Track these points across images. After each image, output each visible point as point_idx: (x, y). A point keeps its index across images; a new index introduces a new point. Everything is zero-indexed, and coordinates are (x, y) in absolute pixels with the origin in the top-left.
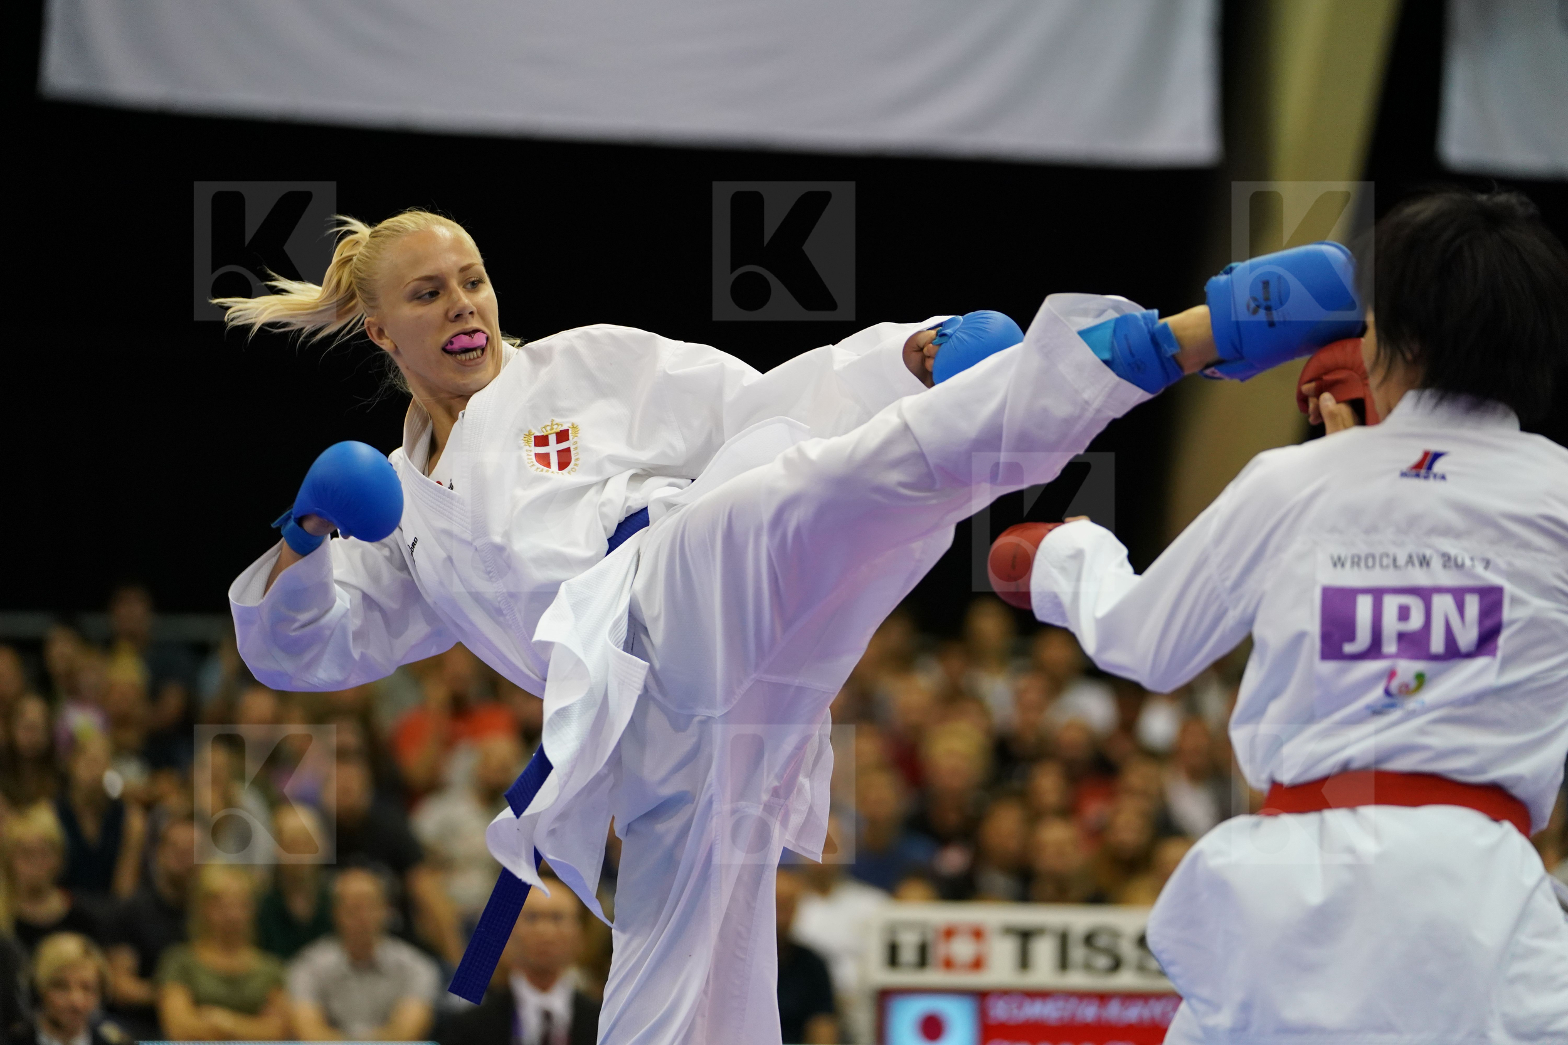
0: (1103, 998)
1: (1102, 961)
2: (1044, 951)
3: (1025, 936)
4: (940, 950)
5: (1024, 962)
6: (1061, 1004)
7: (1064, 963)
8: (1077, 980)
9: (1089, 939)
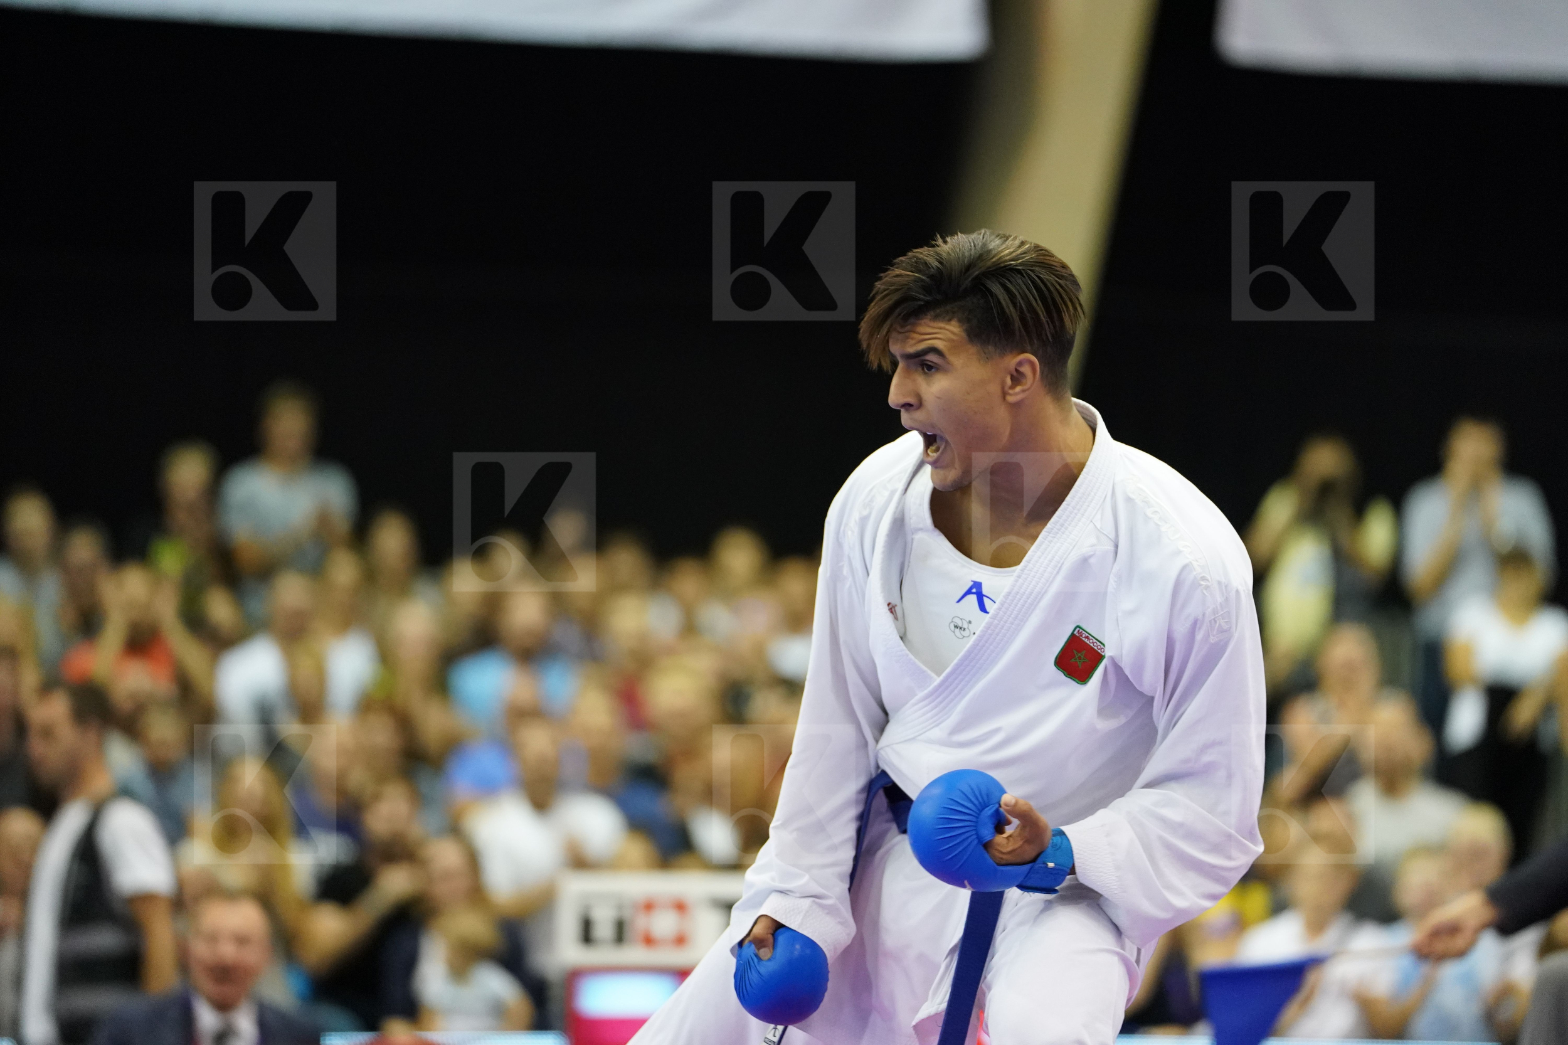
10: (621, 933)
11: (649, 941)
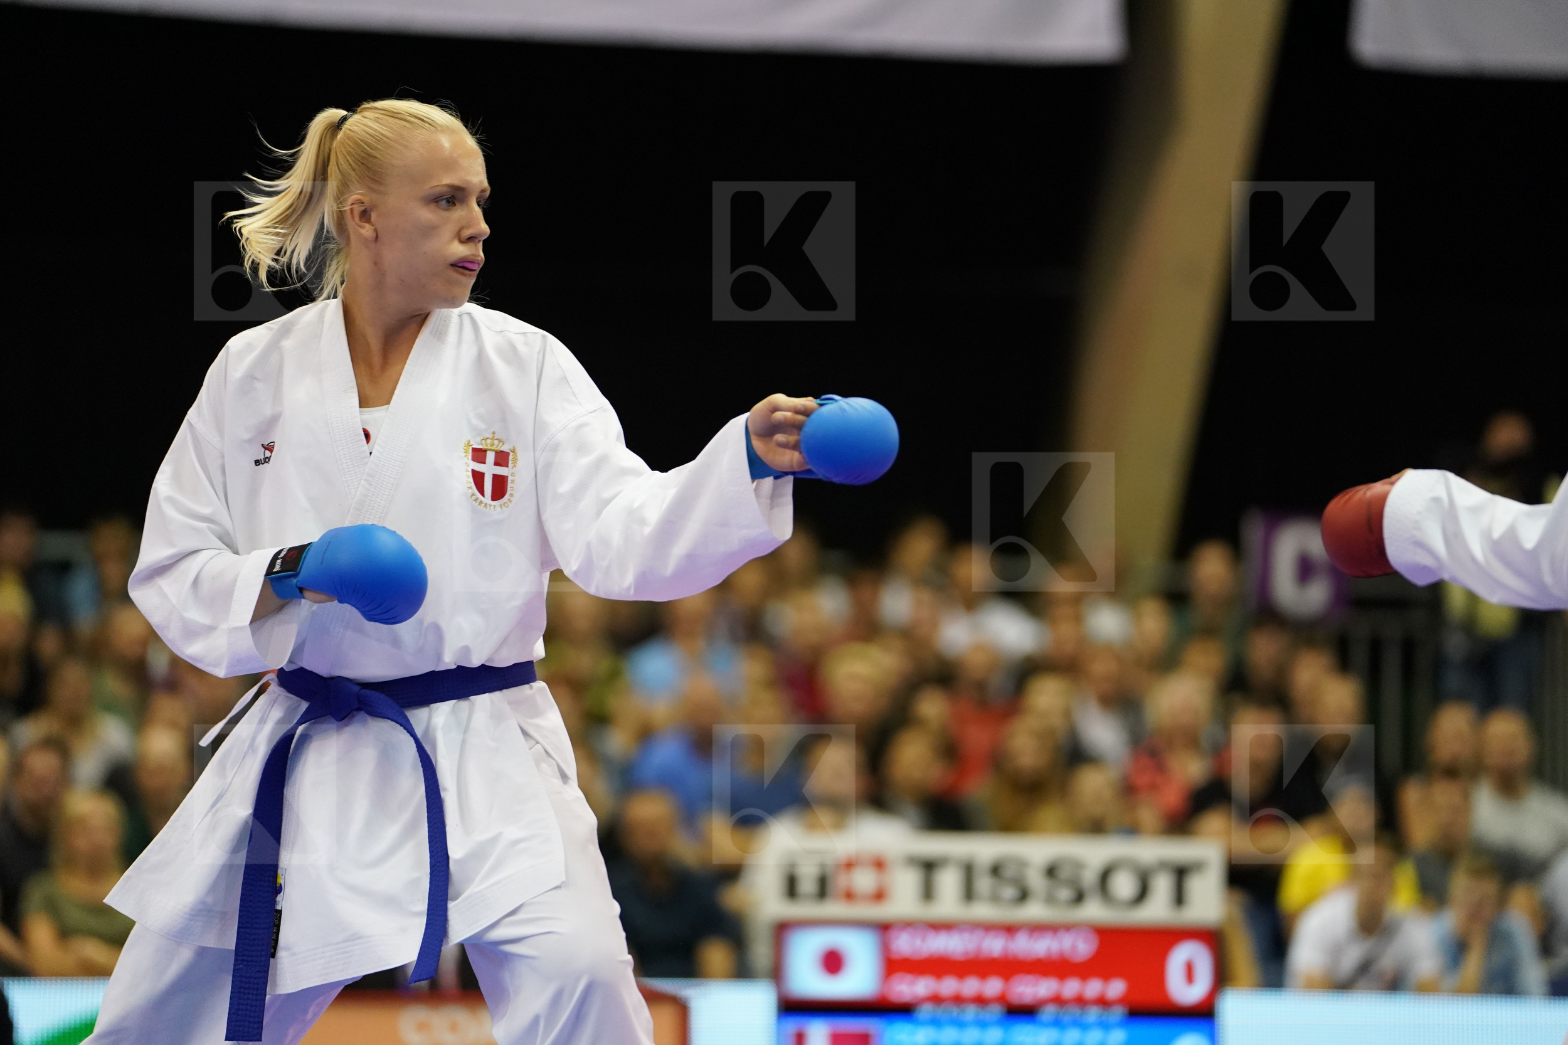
0: (1010, 930)
1: (1009, 892)
2: (949, 882)
3: (929, 867)
4: (841, 881)
5: (928, 893)
6: (966, 936)
7: (969, 894)
8: (983, 911)
9: (996, 870)
10: (823, 889)
11: (850, 896)
